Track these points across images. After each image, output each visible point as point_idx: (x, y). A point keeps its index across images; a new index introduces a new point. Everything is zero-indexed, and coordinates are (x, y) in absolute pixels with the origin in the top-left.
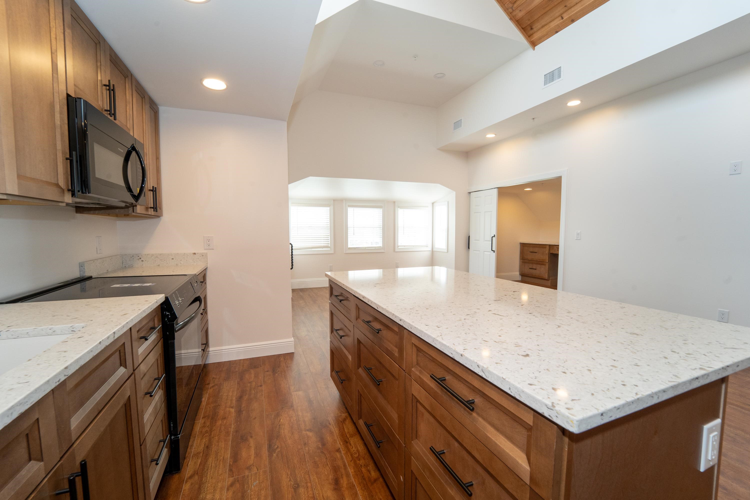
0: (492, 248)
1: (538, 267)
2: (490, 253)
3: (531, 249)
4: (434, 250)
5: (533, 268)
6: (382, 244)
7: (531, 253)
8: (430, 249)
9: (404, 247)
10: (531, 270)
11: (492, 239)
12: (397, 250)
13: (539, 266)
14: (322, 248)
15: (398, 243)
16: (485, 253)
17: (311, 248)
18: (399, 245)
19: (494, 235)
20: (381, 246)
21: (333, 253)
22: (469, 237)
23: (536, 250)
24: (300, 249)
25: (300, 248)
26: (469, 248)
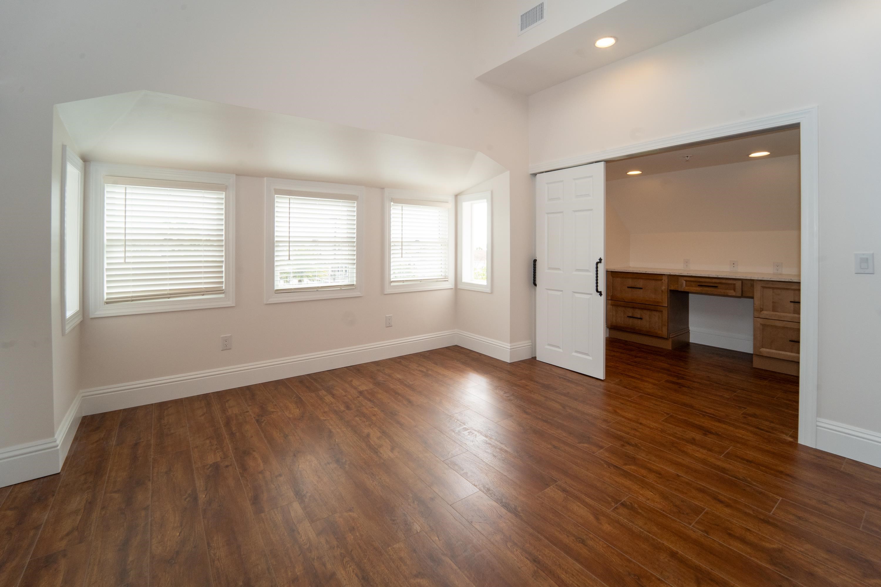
0: (597, 286)
1: (646, 315)
2: (591, 296)
3: (630, 282)
4: (460, 286)
5: (635, 316)
6: (355, 279)
7: (630, 289)
8: (450, 284)
9: (401, 283)
10: (631, 319)
11: (597, 268)
12: (388, 291)
13: (648, 313)
14: (203, 295)
15: (390, 275)
16: (577, 295)
17: (169, 296)
18: (392, 280)
19: (600, 260)
20: (355, 283)
21: (234, 305)
22: (535, 261)
23: (640, 283)
24: (132, 301)
25: (132, 297)
26: (535, 285)
